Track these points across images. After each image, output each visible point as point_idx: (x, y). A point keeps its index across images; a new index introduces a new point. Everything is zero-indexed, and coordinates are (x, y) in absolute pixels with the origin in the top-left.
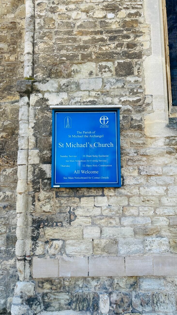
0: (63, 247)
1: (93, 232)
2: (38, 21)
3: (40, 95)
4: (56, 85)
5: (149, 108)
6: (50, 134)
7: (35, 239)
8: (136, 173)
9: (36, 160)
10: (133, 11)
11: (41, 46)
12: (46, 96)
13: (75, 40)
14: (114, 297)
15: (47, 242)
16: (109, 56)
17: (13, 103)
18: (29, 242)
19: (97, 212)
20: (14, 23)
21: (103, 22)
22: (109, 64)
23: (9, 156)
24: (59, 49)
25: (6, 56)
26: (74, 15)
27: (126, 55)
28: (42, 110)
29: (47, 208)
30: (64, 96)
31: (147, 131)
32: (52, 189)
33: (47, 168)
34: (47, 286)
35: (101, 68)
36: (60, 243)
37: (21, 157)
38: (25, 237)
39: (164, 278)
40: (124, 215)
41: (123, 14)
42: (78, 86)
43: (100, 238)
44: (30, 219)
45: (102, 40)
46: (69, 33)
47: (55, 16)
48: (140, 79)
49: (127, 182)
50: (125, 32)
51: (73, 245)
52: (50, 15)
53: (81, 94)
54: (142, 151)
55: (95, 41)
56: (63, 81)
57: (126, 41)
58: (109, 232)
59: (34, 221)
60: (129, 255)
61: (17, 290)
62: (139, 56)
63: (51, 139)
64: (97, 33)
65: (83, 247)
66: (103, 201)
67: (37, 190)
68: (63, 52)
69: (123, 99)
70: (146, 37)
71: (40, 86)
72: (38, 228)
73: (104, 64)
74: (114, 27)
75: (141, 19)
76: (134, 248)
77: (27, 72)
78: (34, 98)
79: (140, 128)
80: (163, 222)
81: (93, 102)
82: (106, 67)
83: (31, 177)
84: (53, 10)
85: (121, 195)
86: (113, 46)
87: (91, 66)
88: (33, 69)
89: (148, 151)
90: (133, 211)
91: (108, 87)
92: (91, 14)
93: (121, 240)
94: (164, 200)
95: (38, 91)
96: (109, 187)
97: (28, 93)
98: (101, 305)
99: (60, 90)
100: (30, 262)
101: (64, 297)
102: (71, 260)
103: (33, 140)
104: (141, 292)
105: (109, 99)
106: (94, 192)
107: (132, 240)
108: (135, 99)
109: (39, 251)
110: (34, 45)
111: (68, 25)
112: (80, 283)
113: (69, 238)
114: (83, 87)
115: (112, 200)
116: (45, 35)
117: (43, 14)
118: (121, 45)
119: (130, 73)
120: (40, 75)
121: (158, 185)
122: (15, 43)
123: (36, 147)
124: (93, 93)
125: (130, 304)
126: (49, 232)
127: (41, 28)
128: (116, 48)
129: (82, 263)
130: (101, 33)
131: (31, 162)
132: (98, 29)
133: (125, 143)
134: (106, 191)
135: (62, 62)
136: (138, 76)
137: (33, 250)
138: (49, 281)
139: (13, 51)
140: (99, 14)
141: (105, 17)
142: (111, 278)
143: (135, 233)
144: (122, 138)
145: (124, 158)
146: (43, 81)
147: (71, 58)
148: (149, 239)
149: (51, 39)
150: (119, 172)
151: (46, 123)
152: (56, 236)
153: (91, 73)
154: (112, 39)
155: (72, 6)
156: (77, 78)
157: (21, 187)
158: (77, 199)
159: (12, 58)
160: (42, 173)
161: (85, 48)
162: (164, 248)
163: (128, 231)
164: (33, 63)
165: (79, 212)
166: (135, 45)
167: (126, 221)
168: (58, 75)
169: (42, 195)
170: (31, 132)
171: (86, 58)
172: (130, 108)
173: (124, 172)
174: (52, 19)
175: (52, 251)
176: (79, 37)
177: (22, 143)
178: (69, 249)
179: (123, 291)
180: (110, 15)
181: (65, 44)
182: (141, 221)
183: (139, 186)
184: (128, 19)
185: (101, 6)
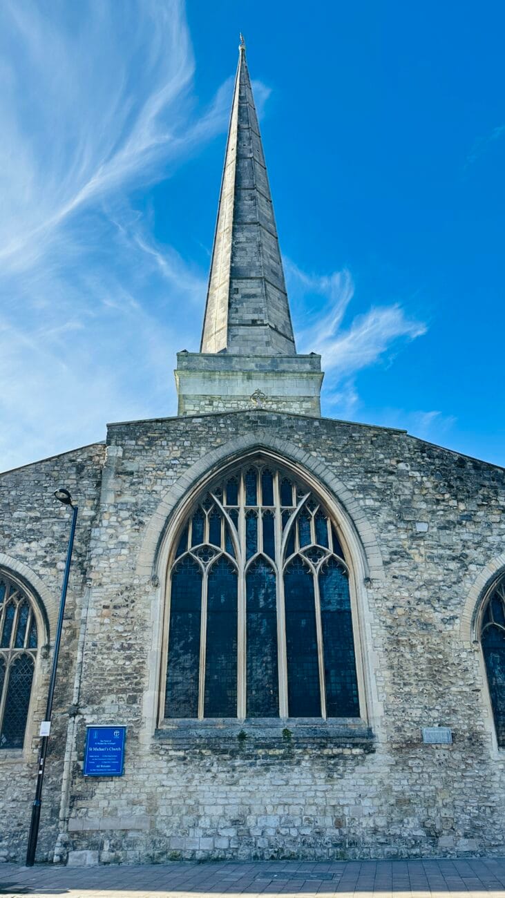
0: (87, 812)
1: (104, 803)
2: (84, 666)
3: (81, 717)
4: (91, 710)
5: (143, 725)
6: (85, 742)
7: (71, 807)
8: (132, 767)
9: (76, 759)
10: (141, 660)
11: (85, 683)
12: (85, 717)
13: (105, 680)
14: (112, 842)
15: (78, 810)
16: (124, 691)
17: (63, 714)
18: (68, 809)
19: (108, 791)
20: (68, 654)
21: (123, 668)
22: (124, 696)
23: (57, 752)
24: (95, 686)
25: (61, 678)
26: (106, 662)
27: (134, 690)
28: (82, 726)
29: (79, 789)
30: (95, 717)
31: (141, 740)
32: (83, 777)
33: (81, 763)
34: (76, 836)
35: (119, 698)
36: (85, 810)
37: (67, 756)
38: (65, 807)
39: (141, 830)
40: (123, 793)
41: (135, 662)
42: (104, 710)
43: (108, 807)
44: (69, 796)
45: (121, 680)
46: (102, 675)
47: (95, 663)
48: (140, 707)
49: (127, 772)
50: (135, 675)
51: (92, 811)
52: (92, 662)
53: (105, 715)
54: (137, 753)
55: (116, 680)
56: (96, 707)
57: (135, 680)
58: (113, 803)
59: (72, 797)
60: (122, 816)
61: (59, 838)
62: (141, 691)
63: (85, 745)
64: (118, 675)
65: (98, 812)
66: (111, 785)
67: (74, 778)
68: (98, 687)
69: (129, 719)
70: (147, 679)
71: (82, 711)
72: (73, 801)
73: (120, 695)
74: (129, 671)
75: (145, 666)
76: (126, 812)
77: (75, 701)
78: (78, 718)
79: (137, 738)
80: (144, 797)
81: (112, 721)
82: (121, 698)
83: (71, 769)
84: (94, 659)
85: (122, 780)
86: (127, 684)
87: (113, 697)
88: (78, 699)
89: (140, 753)
90: (128, 790)
91: (121, 711)
92: (116, 662)
93: (119, 808)
94: (146, 783)
95: (81, 714)
96: (116, 776)
97: (74, 715)
98: (105, 846)
99: (93, 713)
100: (68, 821)
101: (84, 843)
102: (91, 820)
103: (74, 746)
104: (127, 839)
105: (121, 719)
106: (107, 779)
107: (126, 807)
108: (136, 719)
109: (73, 815)
110: (80, 682)
111: (101, 669)
112: (94, 835)
113: (91, 807)
114: (107, 711)
115: (117, 784)
116: (87, 676)
117: (87, 661)
118: (131, 683)
119: (135, 702)
120: (82, 703)
121: (144, 774)
122: (67, 669)
123: (76, 750)
124: (112, 715)
125: (121, 846)
126: (80, 803)
127: (85, 671)
128: (128, 685)
129: (96, 821)
130: (121, 675)
131: (72, 760)
132: (120, 672)
133: (127, 748)
134: (114, 778)
135: (96, 694)
136: (140, 704)
137: (70, 814)
138: (77, 833)
139: (65, 675)
140: (121, 662)
141: (124, 664)
142: (112, 831)
143: (128, 804)
144: (126, 744)
145: (126, 757)
146: (84, 707)
147: (102, 692)
148: (135, 807)
149: (91, 678)
150: (123, 766)
151: (83, 735)
152: (83, 806)
153: (112, 702)
154: (127, 679)
155: (105, 656)
156: (104, 705)
157: (65, 775)
158: (97, 783)
159: (65, 680)
160: (78, 766)
161: (111, 685)
162: (142, 812)
163: (124, 802)
164: (79, 694)
165: (97, 791)
166: (140, 683)
167: (123, 797)
168: (93, 702)
169: (77, 780)
170: (74, 740)
171: (110, 691)
172: (132, 725)
173: (126, 766)
174: (92, 665)
175: (80, 815)
176: (107, 678)
177: (68, 748)
178: (90, 814)
179: (118, 839)
180: (127, 663)
181: (99, 682)
182: (132, 796)
183: (133, 775)
184: (137, 666)
185: (122, 657)
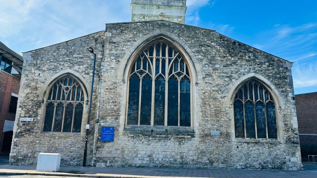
0: (102, 152)
1: (107, 149)
2: (100, 107)
3: (100, 123)
4: (103, 121)
5: (120, 126)
6: (101, 131)
7: (97, 150)
8: (116, 139)
9: (98, 136)
10: (119, 106)
11: (101, 113)
12: (101, 123)
13: (107, 112)
14: (110, 161)
15: (99, 151)
16: (114, 116)
17: (93, 122)
18: (96, 151)
19: (109, 146)
20: (95, 103)
21: (113, 109)
22: (114, 117)
23: (92, 134)
24: (104, 114)
25: (92, 111)
26: (108, 106)
27: (117, 116)
28: (100, 126)
29: (99, 145)
30: (104, 123)
31: (119, 131)
32: (100, 141)
33: (100, 137)
34: (98, 159)
35: (112, 118)
36: (101, 151)
37: (95, 135)
38: (95, 150)
39: (119, 157)
40: (113, 147)
41: (117, 107)
42: (107, 121)
43: (109, 150)
44: (96, 147)
45: (113, 112)
46: (106, 110)
47: (104, 107)
48: (119, 121)
49: (114, 140)
50: (117, 111)
51: (104, 152)
52: (103, 106)
53: (108, 123)
54: (118, 135)
55: (111, 112)
56: (104, 120)
57: (117, 113)
58: (110, 149)
59: (97, 147)
60: (113, 153)
61: (93, 159)
62: (119, 116)
63: (101, 132)
64: (112, 111)
65: (105, 152)
66: (110, 144)
67: (98, 142)
68: (105, 114)
69: (115, 124)
70: (121, 112)
71: (100, 121)
72: (97, 148)
73: (113, 117)
74: (115, 110)
75: (121, 108)
76: (114, 152)
77: (97, 118)
78: (98, 124)
79: (118, 130)
80: (120, 148)
81: (110, 125)
82: (113, 118)
83: (97, 139)
84: (103, 105)
85: (113, 143)
86: (115, 113)
87: (110, 117)
88: (99, 118)
89: (119, 135)
90: (115, 146)
91: (113, 122)
92: (111, 106)
93: (112, 151)
94: (121, 144)
95: (99, 122)
96: (111, 141)
97: (97, 123)
98: (108, 162)
99: (103, 122)
100: (96, 154)
101: (101, 161)
102: (103, 154)
103: (97, 132)
104: (115, 160)
105: (113, 124)
106: (108, 142)
107: (114, 151)
108: (118, 124)
109: (97, 152)
110: (99, 112)
111: (106, 109)
112: (104, 158)
113: (103, 150)
114: (108, 122)
115: (111, 144)
116: (101, 110)
117: (101, 106)
118: (116, 113)
119: (117, 119)
120: (100, 119)
121: (120, 141)
122: (94, 108)
123: (98, 133)
124: (110, 123)
125: (113, 162)
126: (99, 149)
127: (101, 109)
128: (115, 114)
129: (105, 154)
130: (113, 111)
131: (97, 136)
132: (112, 110)
133: (115, 133)
134: (110, 142)
135: (105, 116)
136: (119, 120)
137: (96, 152)
138: (99, 158)
139: (94, 110)
140: (113, 107)
141: (114, 107)
142: (110, 157)
143: (115, 150)
144: (114, 132)
145: (114, 136)
146: (101, 120)
147: (106, 116)
148: (117, 151)
149: (103, 111)
150: (113, 138)
151: (100, 129)
152: (101, 150)
153: (110, 119)
154: (115, 112)
155: (107, 105)
156: (107, 120)
157: (95, 141)
158: (105, 143)
159: (94, 112)
160: (99, 138)
161: (109, 114)
162: (120, 152)
163: (114, 149)
164: (99, 116)
165: (105, 146)
166: (119, 114)
167: (113, 148)
168: (103, 119)
169: (99, 142)
170: (97, 130)
171: (109, 116)
172: (116, 126)
173: (114, 138)
174: (103, 107)
175: (100, 152)
176: (108, 111)
177: (95, 132)
178: (103, 152)
179: (112, 160)
180: (115, 107)
181: (105, 112)
182: (116, 147)
183: (117, 141)
184: (118, 108)
185: (113, 105)
